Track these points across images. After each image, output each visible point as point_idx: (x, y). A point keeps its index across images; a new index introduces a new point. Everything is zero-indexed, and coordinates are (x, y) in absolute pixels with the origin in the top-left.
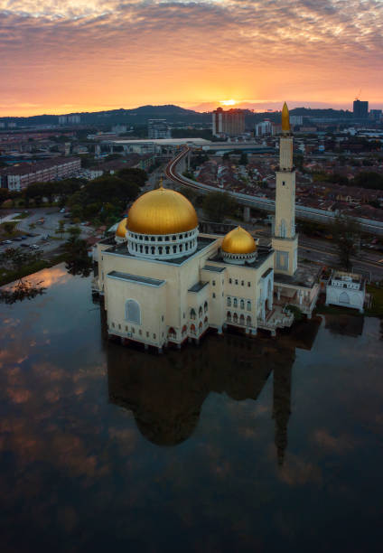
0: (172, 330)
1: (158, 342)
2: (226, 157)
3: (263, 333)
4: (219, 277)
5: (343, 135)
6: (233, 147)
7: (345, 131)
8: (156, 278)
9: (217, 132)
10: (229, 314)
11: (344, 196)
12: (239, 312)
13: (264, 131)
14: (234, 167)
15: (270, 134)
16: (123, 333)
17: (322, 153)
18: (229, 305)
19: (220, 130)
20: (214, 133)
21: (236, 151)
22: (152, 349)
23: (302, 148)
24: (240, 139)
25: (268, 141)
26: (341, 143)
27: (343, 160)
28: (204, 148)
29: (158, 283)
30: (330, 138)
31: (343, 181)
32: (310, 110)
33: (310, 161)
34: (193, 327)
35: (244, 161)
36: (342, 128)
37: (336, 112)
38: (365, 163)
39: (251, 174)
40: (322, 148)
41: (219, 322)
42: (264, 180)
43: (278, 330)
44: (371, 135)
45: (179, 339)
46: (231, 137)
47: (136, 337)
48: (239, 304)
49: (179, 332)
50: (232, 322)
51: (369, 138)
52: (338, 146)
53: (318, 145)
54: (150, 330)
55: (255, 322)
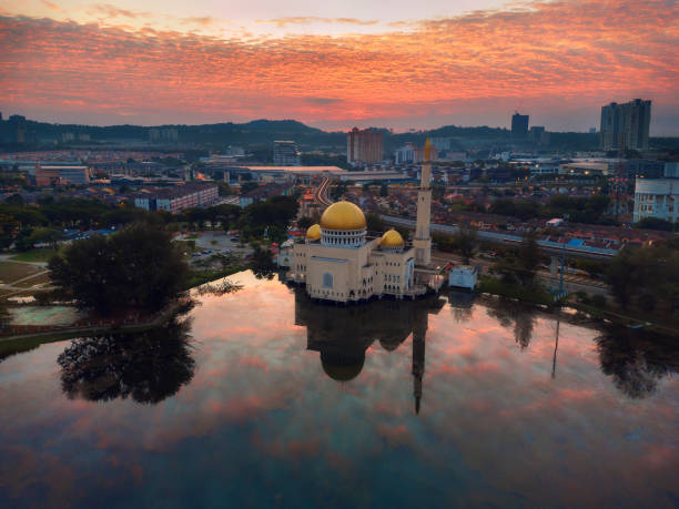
0: (352, 293)
1: (344, 299)
2: (366, 188)
3: (407, 298)
4: (380, 260)
5: (494, 162)
6: (372, 178)
7: (497, 157)
9: (352, 160)
10: (386, 286)
11: (477, 222)
12: (392, 284)
13: (404, 159)
14: (375, 198)
15: (411, 162)
16: (321, 296)
17: (466, 184)
18: (386, 280)
19: (356, 157)
20: (349, 161)
21: (376, 182)
22: (341, 304)
23: (445, 178)
24: (379, 168)
25: (409, 170)
26: (488, 171)
27: (486, 191)
28: (342, 178)
29: (346, 261)
30: (477, 166)
31: (481, 209)
32: (461, 129)
33: (452, 192)
34: (364, 292)
35: (384, 193)
36: (495, 153)
37: (492, 130)
38: (508, 193)
39: (392, 205)
40: (466, 178)
41: (379, 290)
42: (405, 209)
43: (416, 296)
44: (523, 161)
45: (356, 298)
46: (368, 166)
47: (330, 297)
48: (392, 279)
49: (356, 293)
50: (388, 291)
51: (519, 164)
52: (484, 174)
53: (462, 174)
54: (339, 292)
55: (402, 291)
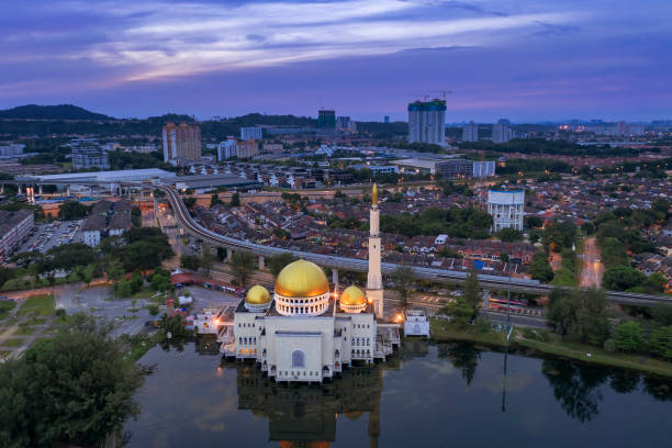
0: (325, 368)
1: (319, 378)
2: (216, 198)
3: (378, 361)
4: (347, 325)
8: (317, 331)
9: (170, 158)
10: (353, 351)
12: (361, 348)
13: (227, 155)
15: (236, 157)
16: (289, 378)
18: (353, 344)
19: (174, 155)
20: (166, 160)
22: (315, 384)
29: (319, 333)
34: (337, 364)
41: (348, 358)
43: (386, 357)
45: (331, 373)
47: (301, 378)
48: (361, 342)
49: (330, 368)
50: (356, 357)
54: (313, 370)
55: (372, 354)
